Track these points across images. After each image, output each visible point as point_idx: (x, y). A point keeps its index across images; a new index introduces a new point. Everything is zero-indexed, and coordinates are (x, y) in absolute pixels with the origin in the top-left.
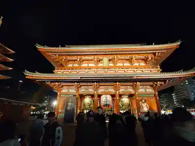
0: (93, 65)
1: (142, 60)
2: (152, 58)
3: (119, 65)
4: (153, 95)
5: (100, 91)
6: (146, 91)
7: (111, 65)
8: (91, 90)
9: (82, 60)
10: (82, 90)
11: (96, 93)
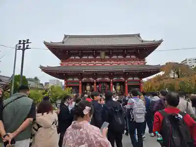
0: (92, 57)
3: (114, 57)
4: (139, 82)
5: (98, 79)
6: (133, 79)
8: (91, 79)
10: (84, 79)
11: (95, 81)
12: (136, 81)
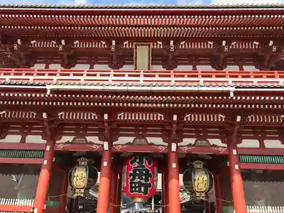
7: (160, 68)
10: (65, 139)
11: (106, 146)
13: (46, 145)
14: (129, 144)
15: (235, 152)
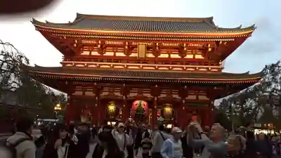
0: (122, 55)
1: (200, 49)
2: (213, 49)
3: (162, 56)
4: (207, 105)
5: (132, 95)
6: (197, 98)
7: (151, 55)
8: (118, 94)
9: (104, 46)
10: (104, 94)
11: (124, 97)
12: (204, 102)
13: (95, 97)
14: (134, 97)
15: (184, 101)
